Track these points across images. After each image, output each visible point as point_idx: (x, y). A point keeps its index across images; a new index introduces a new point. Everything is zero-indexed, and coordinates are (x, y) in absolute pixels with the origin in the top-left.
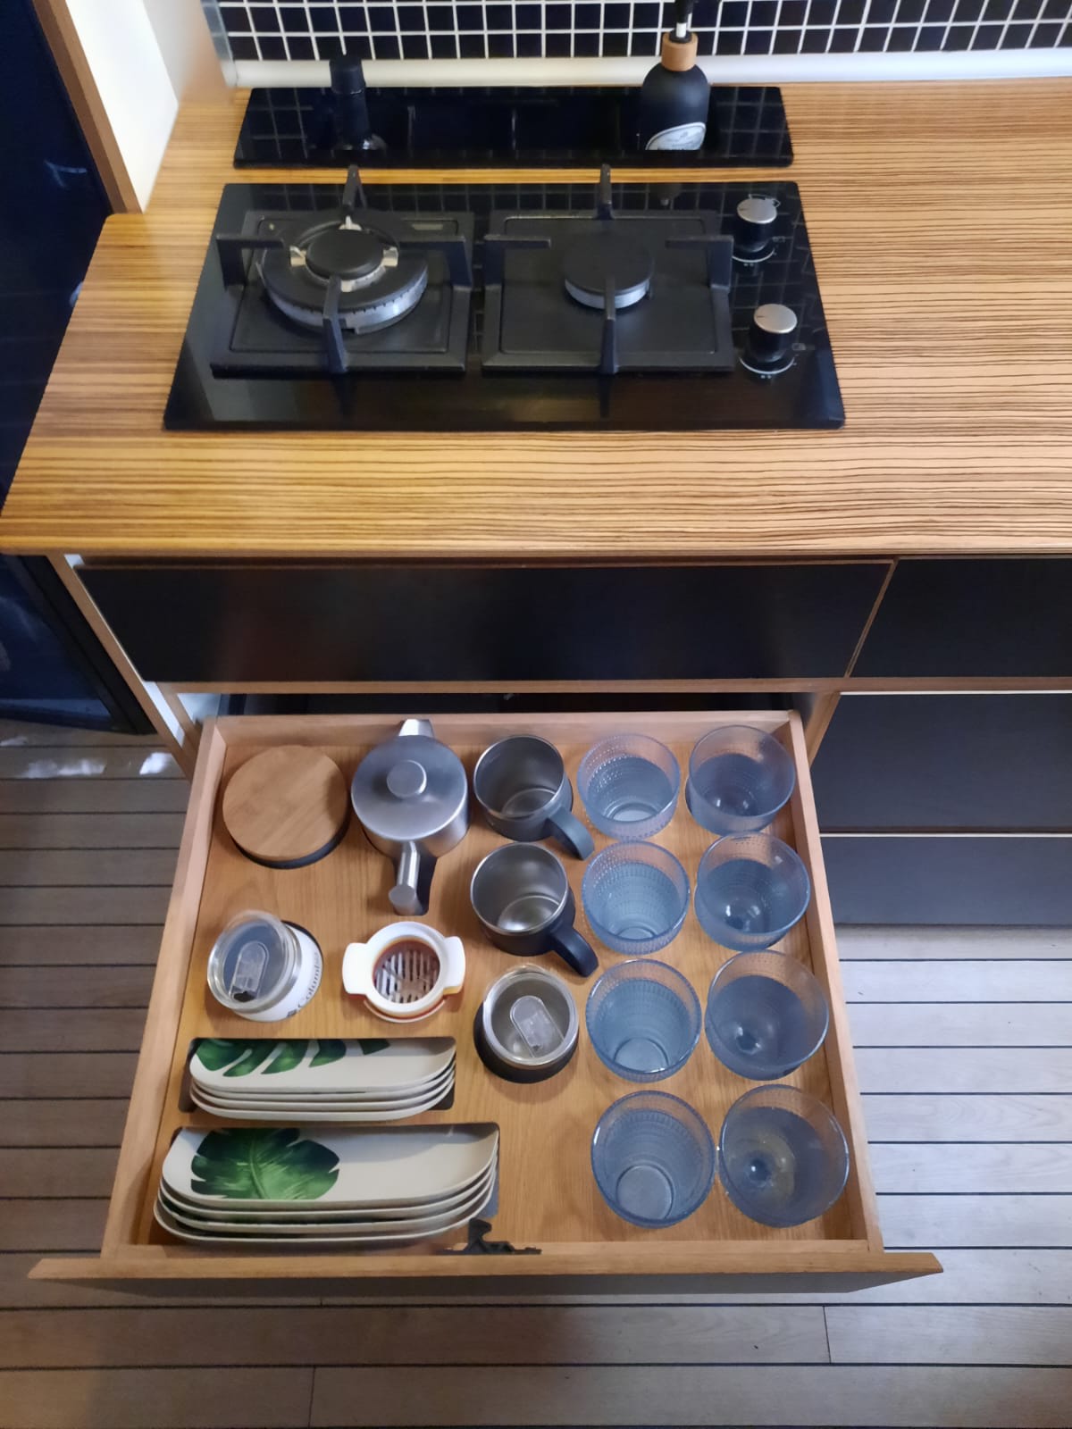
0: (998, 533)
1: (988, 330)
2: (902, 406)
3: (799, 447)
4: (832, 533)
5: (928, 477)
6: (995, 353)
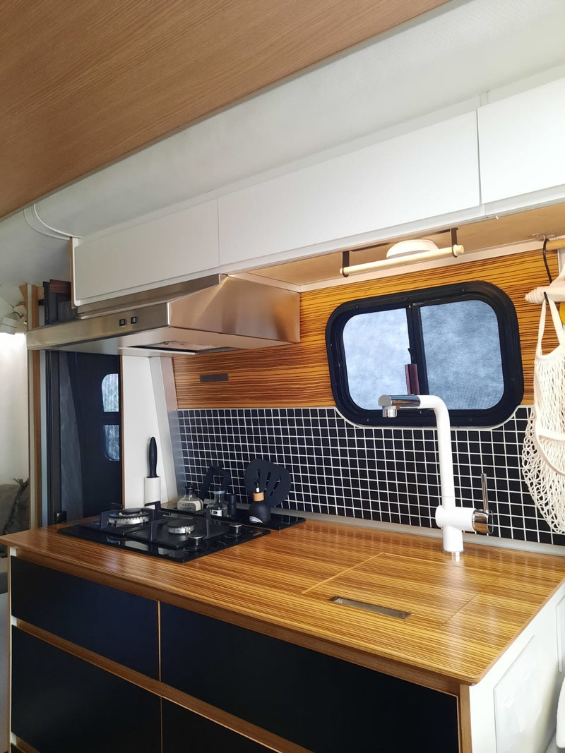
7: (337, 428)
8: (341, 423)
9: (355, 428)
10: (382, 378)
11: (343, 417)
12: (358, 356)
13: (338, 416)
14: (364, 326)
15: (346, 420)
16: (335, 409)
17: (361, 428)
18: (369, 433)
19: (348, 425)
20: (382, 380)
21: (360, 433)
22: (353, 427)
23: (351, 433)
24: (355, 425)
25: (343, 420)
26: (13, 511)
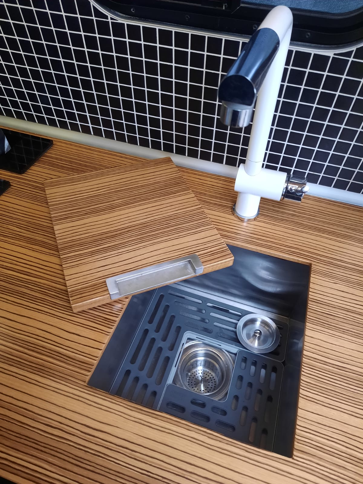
9: (110, 20)
15: (92, 3)
17: (120, 21)
18: (134, 32)
19: (98, 14)
21: (119, 29)
22: (106, 17)
23: (103, 28)
24: (109, 15)
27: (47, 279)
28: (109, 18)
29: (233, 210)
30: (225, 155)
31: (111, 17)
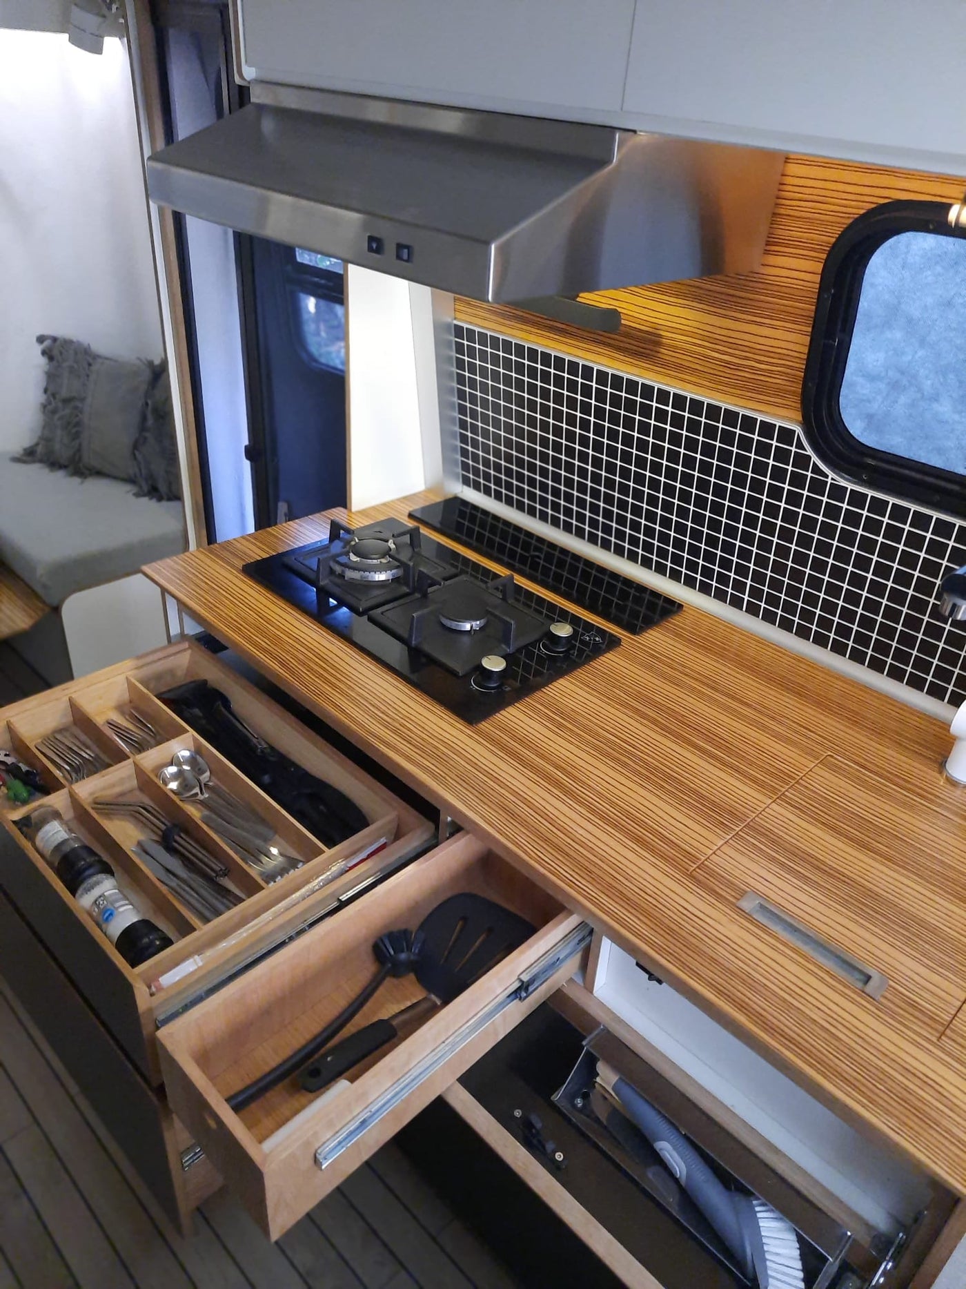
0: (464, 803)
1: (609, 740)
2: (514, 737)
3: (441, 718)
4: (397, 751)
5: (475, 766)
6: (596, 750)
7: (790, 468)
8: (802, 461)
9: (829, 481)
10: (937, 401)
11: (809, 452)
12: (898, 335)
13: (799, 445)
14: (939, 269)
15: (815, 458)
16: (799, 430)
17: (843, 483)
18: (857, 499)
19: (816, 470)
20: (935, 406)
21: (837, 492)
22: (827, 476)
23: (818, 486)
24: (831, 474)
25: (809, 457)
26: (144, 418)
27: (653, 758)
28: (830, 478)
29: (941, 765)
30: (951, 688)
31: (832, 476)
